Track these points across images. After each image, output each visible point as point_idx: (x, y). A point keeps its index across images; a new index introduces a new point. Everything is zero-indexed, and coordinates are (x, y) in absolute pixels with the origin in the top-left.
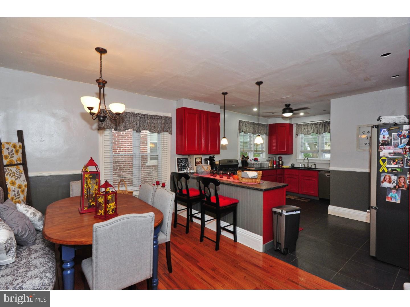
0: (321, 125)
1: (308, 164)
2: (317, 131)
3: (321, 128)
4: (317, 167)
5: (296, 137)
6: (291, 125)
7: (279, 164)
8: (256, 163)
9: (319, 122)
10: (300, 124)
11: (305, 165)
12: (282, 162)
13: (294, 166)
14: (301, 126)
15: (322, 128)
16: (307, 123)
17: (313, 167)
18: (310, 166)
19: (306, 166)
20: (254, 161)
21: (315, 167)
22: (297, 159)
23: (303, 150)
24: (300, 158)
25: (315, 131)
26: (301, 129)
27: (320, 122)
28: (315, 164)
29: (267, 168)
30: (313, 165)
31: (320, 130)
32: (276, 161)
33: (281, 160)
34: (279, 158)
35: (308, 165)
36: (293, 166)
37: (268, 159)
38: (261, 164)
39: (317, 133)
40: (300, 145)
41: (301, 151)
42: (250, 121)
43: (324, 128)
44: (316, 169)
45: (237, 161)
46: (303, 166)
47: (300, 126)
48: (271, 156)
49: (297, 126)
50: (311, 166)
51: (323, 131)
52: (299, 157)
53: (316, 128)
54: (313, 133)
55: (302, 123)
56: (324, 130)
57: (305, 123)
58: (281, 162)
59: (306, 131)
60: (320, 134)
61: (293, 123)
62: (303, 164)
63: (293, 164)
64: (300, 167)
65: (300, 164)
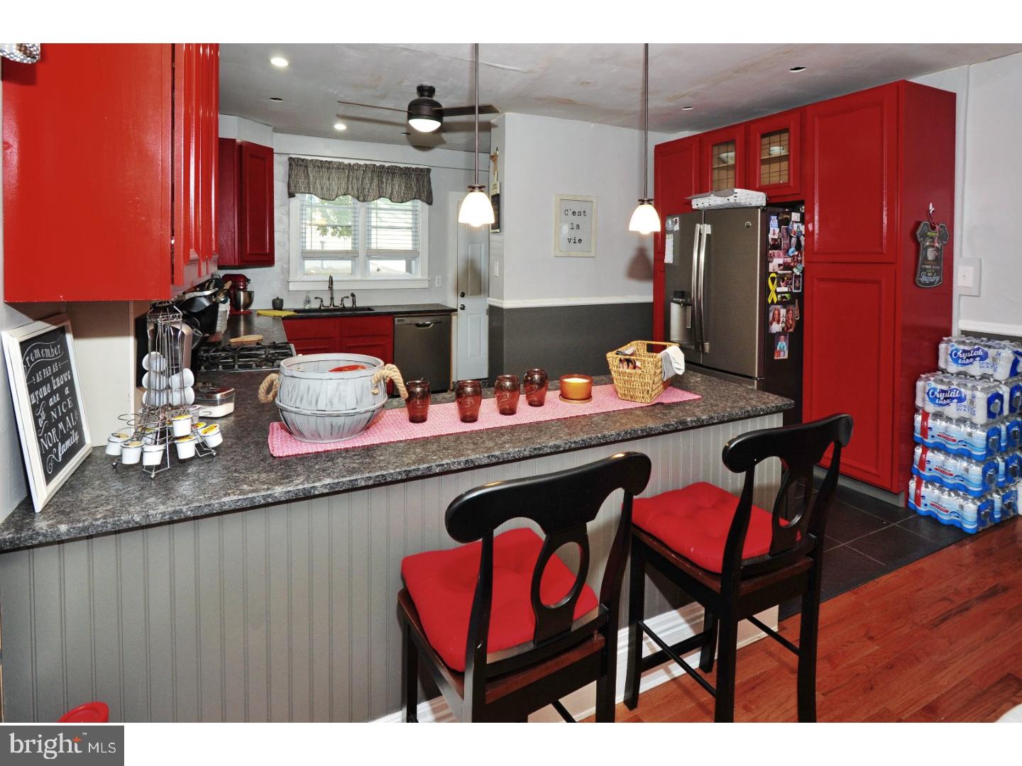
0: (370, 173)
1: (332, 294)
4: (358, 304)
5: (285, 203)
7: (237, 306)
10: (303, 157)
11: (321, 301)
13: (283, 305)
15: (371, 184)
16: (324, 159)
17: (348, 304)
18: (337, 303)
19: (327, 303)
21: (354, 302)
22: (291, 279)
25: (351, 188)
26: (308, 176)
30: (348, 297)
33: (244, 290)
35: (332, 299)
36: (278, 306)
39: (357, 198)
40: (300, 231)
41: (302, 254)
46: (316, 305)
47: (303, 166)
49: (291, 164)
50: (342, 301)
51: (374, 192)
52: (296, 274)
53: (354, 180)
54: (346, 194)
56: (378, 190)
57: (321, 159)
59: (322, 184)
60: (364, 201)
62: (316, 298)
63: (278, 298)
64: (306, 308)
65: (303, 298)
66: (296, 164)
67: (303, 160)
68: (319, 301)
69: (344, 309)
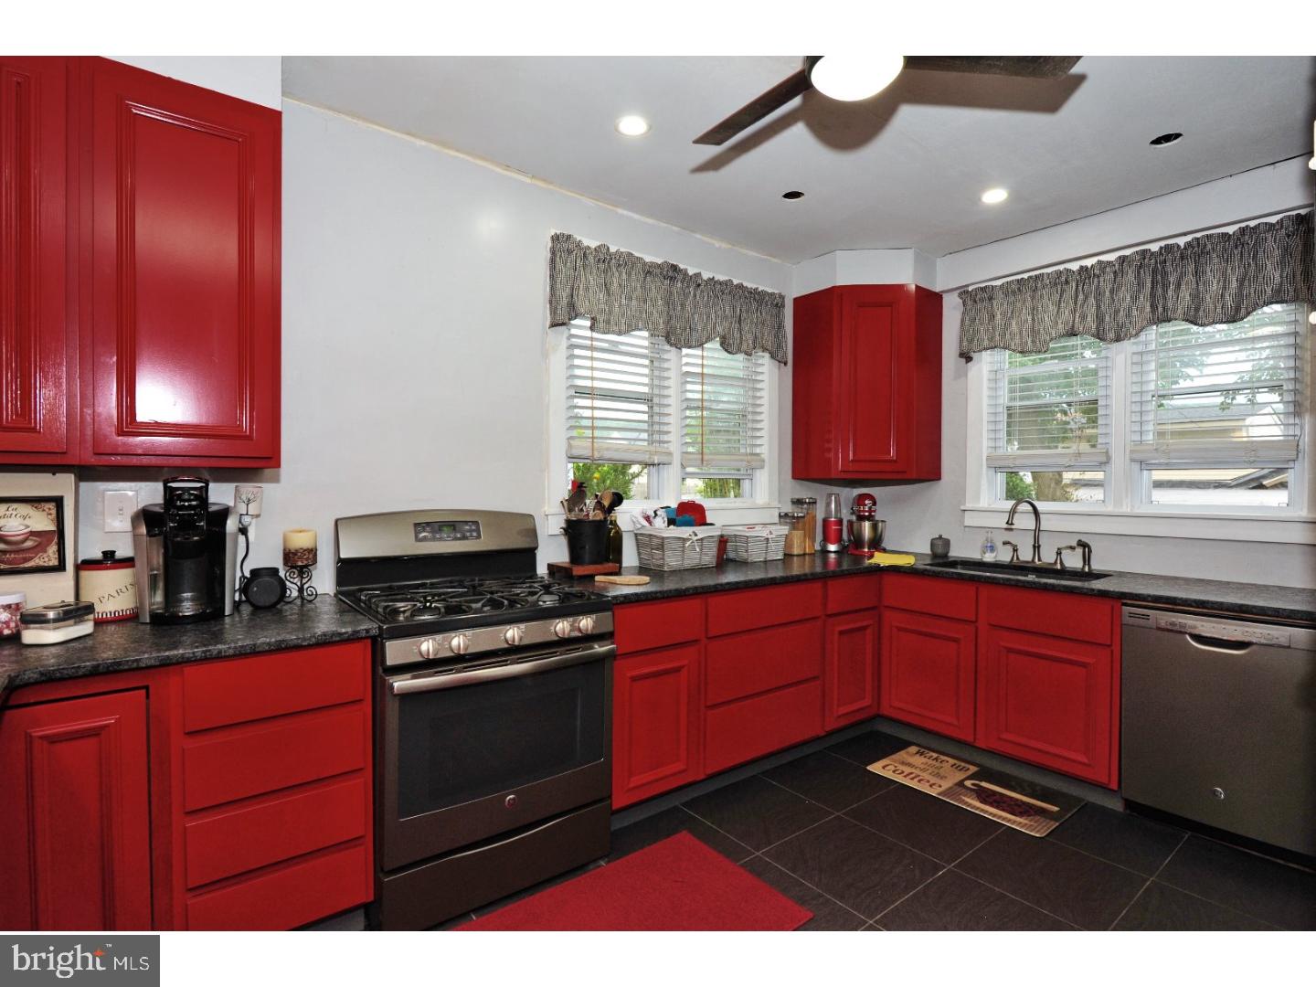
0: (1130, 276)
1: (1036, 539)
2: (1100, 318)
3: (1125, 295)
4: (1097, 565)
5: (962, 375)
6: (929, 302)
7: (857, 542)
8: (684, 540)
9: (1112, 257)
10: (983, 285)
11: (1015, 550)
12: (875, 527)
13: (948, 552)
14: (991, 299)
15: (1135, 299)
16: (1025, 276)
17: (1073, 561)
18: (1048, 557)
19: (1026, 555)
20: (671, 522)
21: (1087, 559)
22: (969, 506)
23: (1001, 452)
24: (984, 503)
25: (1083, 317)
26: (993, 317)
27: (1123, 259)
28: (1083, 545)
29: (776, 573)
30: (1072, 548)
31: (1117, 312)
32: (840, 522)
33: (870, 518)
34: (861, 499)
35: (1036, 547)
36: (940, 550)
37: (788, 508)
38: (723, 541)
39: (1100, 336)
40: (985, 418)
41: (989, 458)
42: (648, 259)
43: (1153, 295)
44: (1097, 585)
45: (527, 526)
46: (1005, 556)
47: (982, 300)
48: (805, 491)
49: (964, 304)
50: (1059, 553)
51: (1141, 317)
52: (977, 498)
53: (1092, 300)
54: (1072, 333)
55: (998, 283)
56: (1154, 307)
57: (1019, 277)
58: (867, 525)
59: (1021, 324)
61: (937, 289)
62: (1005, 543)
63: (940, 537)
64: (985, 560)
65: (980, 540)
66: (975, 298)
67: (982, 289)
68: (1009, 548)
69: (1064, 573)
